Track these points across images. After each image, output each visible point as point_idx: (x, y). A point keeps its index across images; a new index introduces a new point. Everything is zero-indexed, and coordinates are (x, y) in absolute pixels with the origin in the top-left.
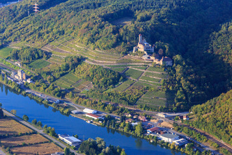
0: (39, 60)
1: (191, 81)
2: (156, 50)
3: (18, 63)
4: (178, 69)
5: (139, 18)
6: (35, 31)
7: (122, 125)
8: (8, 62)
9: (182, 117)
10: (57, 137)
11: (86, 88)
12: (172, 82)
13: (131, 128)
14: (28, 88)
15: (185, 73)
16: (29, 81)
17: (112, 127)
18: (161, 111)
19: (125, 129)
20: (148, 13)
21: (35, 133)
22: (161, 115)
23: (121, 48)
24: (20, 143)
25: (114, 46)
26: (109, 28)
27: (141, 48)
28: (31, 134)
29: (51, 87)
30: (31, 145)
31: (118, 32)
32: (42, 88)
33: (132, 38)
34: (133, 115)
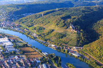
0: (41, 30)
1: (85, 38)
2: (75, 28)
3: (35, 31)
4: (81, 34)
5: (72, 18)
6: (42, 21)
7: (62, 50)
8: (32, 31)
9: (80, 48)
10: (42, 53)
11: (53, 39)
12: (79, 38)
13: (64, 51)
14: (37, 38)
15: (83, 35)
16: (37, 36)
17: (59, 50)
18: (75, 46)
19: (63, 51)
20: (75, 17)
21: (36, 51)
22: (74, 47)
23: (65, 27)
24: (31, 54)
25: (63, 26)
26: (63, 21)
27: (71, 27)
28: (34, 51)
29: (43, 38)
30: (34, 55)
31: (65, 22)
32: (41, 38)
33: (69, 24)
34: (66, 47)
